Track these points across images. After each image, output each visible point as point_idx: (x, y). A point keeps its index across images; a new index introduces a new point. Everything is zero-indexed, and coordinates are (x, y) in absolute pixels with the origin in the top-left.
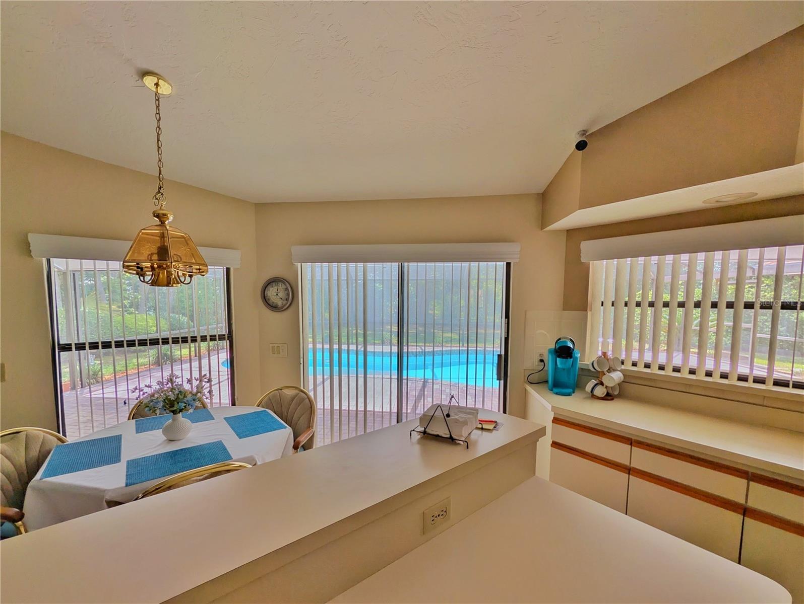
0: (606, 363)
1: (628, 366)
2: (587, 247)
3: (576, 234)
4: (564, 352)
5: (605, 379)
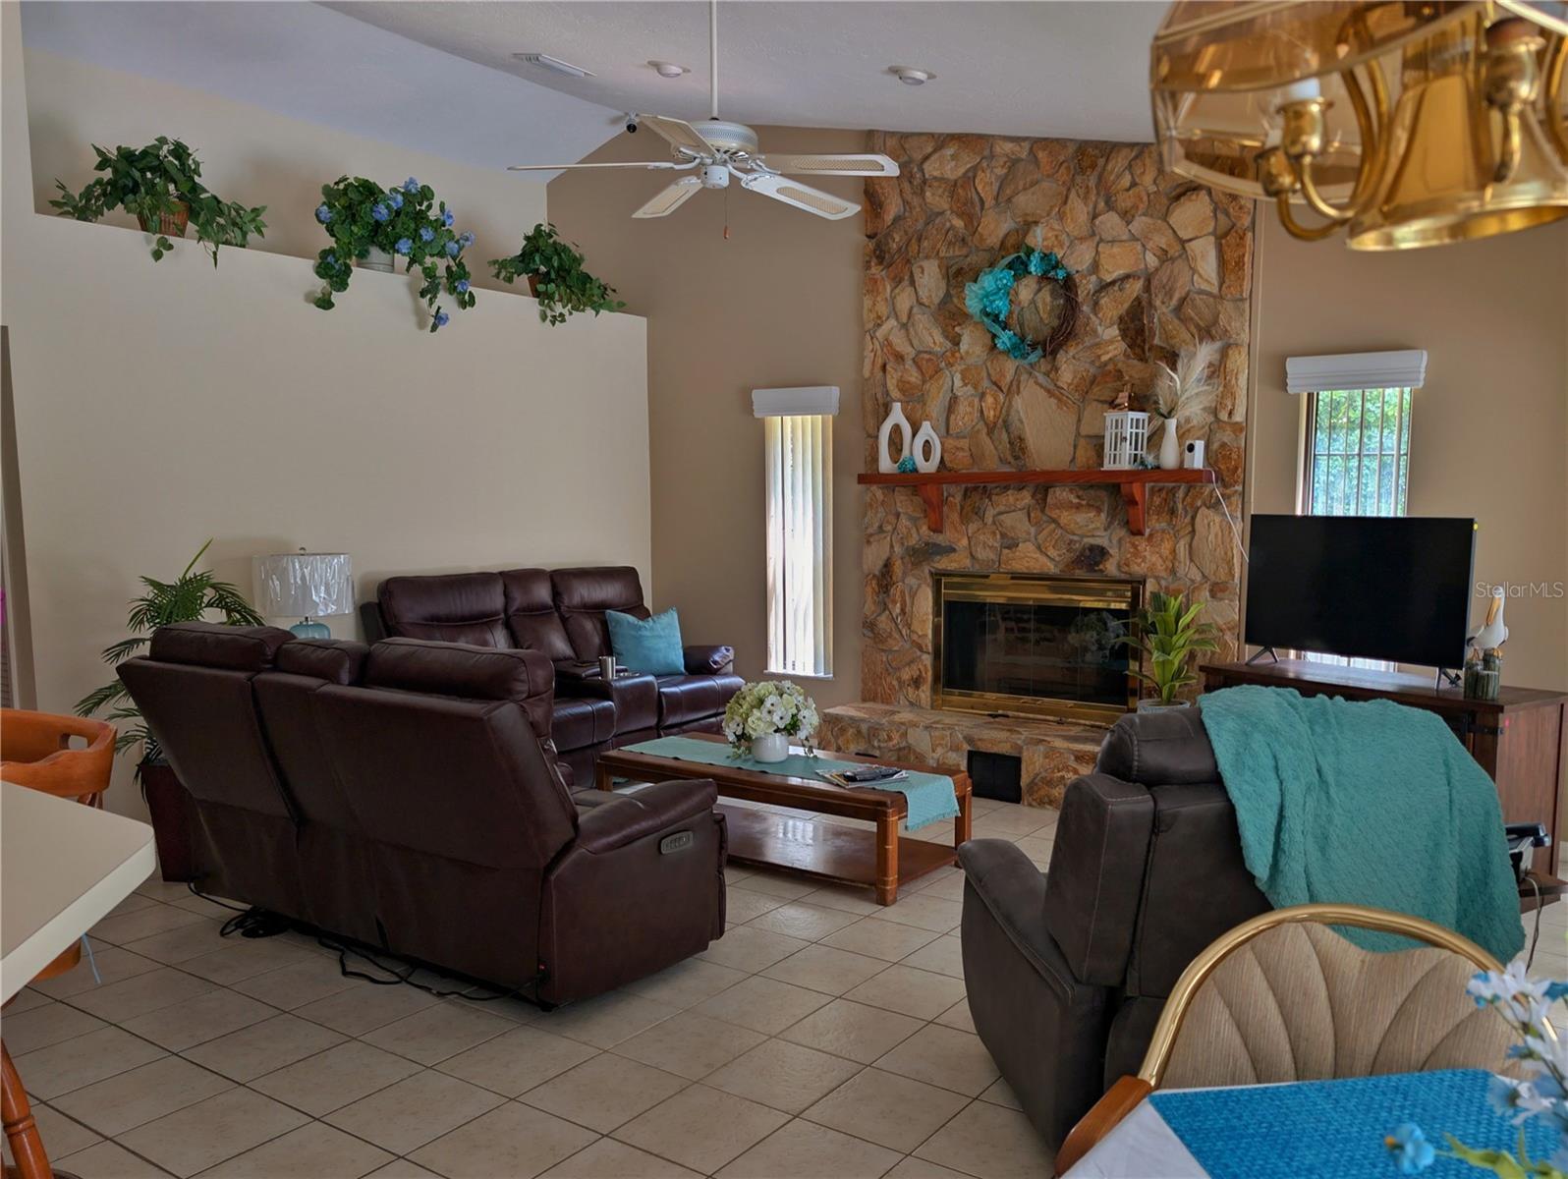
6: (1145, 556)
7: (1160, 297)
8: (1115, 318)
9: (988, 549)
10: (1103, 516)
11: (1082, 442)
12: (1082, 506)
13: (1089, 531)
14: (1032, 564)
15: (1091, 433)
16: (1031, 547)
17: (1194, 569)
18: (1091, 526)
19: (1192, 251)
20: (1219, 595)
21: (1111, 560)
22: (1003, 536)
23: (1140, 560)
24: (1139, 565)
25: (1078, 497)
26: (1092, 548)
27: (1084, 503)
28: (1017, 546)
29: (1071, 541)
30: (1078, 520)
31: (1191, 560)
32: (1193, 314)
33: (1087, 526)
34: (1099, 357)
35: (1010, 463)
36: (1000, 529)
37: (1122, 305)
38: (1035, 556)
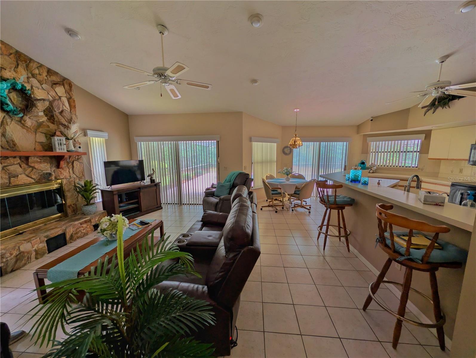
0: (373, 165)
1: (377, 166)
2: (368, 139)
3: (366, 136)
4: (363, 163)
5: (372, 169)
6: (64, 174)
7: (56, 108)
8: (43, 110)
9: (4, 179)
10: (49, 164)
11: (37, 143)
12: (42, 162)
13: (46, 169)
14: (25, 181)
15: (40, 141)
16: (23, 176)
17: (74, 175)
18: (46, 167)
19: (63, 100)
20: (81, 180)
21: (53, 176)
22: (9, 174)
23: (62, 175)
24: (62, 176)
25: (40, 160)
26: (47, 174)
27: (42, 161)
28: (18, 176)
29: (39, 172)
30: (42, 166)
31: (73, 173)
32: (66, 115)
33: (45, 167)
34: (39, 120)
35: (8, 149)
36: (8, 171)
37: (45, 107)
38: (26, 178)
